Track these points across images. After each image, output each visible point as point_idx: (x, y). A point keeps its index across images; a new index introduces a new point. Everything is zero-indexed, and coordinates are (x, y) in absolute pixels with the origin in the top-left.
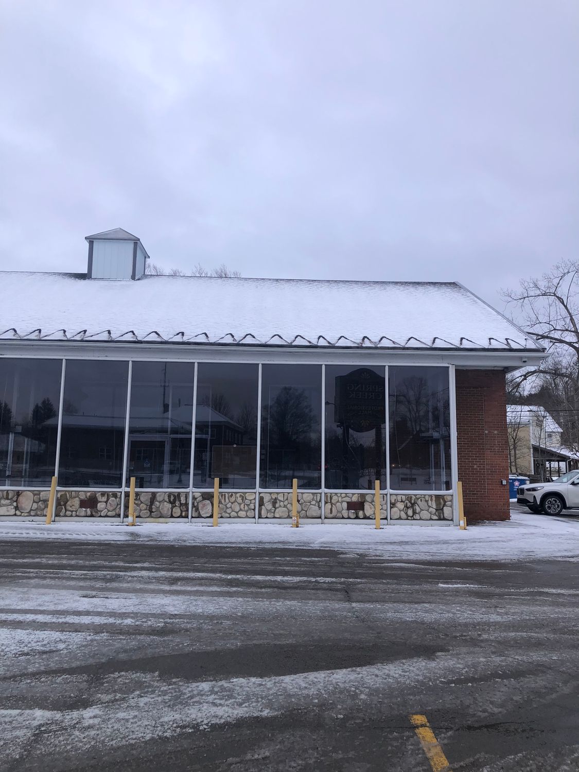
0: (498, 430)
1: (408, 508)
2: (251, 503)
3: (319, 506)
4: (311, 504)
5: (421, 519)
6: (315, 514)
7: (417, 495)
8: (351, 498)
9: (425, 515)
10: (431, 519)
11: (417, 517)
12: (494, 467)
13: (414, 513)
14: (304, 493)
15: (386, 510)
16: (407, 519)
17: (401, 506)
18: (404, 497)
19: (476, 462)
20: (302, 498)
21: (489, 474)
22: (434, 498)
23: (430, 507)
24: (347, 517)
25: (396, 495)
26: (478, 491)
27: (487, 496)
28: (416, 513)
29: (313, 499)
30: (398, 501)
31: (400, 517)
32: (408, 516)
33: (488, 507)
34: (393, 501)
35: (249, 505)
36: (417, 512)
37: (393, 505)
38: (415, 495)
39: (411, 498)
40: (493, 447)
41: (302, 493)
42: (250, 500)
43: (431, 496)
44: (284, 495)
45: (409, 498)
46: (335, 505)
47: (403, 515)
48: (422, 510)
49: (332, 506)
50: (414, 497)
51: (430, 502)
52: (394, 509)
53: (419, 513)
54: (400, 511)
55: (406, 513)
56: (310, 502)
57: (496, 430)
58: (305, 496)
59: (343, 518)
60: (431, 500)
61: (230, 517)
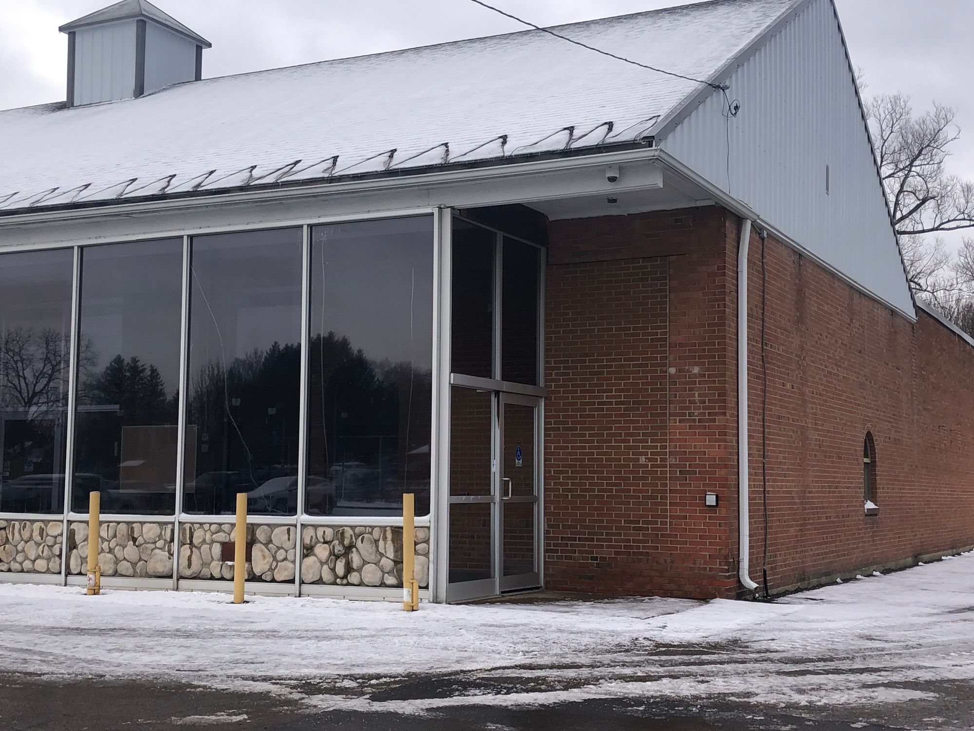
0: (703, 364)
1: (337, 557)
2: (55, 543)
3: (169, 551)
4: (156, 548)
5: (361, 584)
6: (161, 569)
7: (356, 526)
8: (229, 534)
9: (370, 573)
10: (383, 585)
11: (354, 578)
12: (688, 460)
13: (349, 569)
14: (145, 523)
15: (294, 562)
16: (335, 583)
17: (322, 551)
18: (329, 532)
19: (643, 447)
20: (141, 535)
21: (677, 479)
22: (389, 535)
23: (382, 555)
24: (219, 576)
25: (315, 527)
26: (647, 522)
27: (670, 536)
28: (354, 570)
29: (160, 537)
30: (318, 542)
31: (321, 578)
32: (336, 576)
33: (672, 562)
34: (307, 541)
35: (52, 546)
36: (355, 566)
37: (308, 550)
38: (353, 527)
39: (343, 533)
40: (689, 408)
41: (142, 523)
42: (56, 537)
43: (383, 528)
44: (108, 526)
45: (339, 532)
46: (199, 548)
47: (327, 576)
48: (365, 563)
49: (192, 552)
50: (349, 532)
51: (381, 543)
52: (310, 560)
53: (359, 570)
54: (322, 563)
55: (333, 570)
56: (155, 543)
57: (696, 364)
58: (146, 527)
59: (212, 578)
60: (385, 539)
61: (22, 571)
